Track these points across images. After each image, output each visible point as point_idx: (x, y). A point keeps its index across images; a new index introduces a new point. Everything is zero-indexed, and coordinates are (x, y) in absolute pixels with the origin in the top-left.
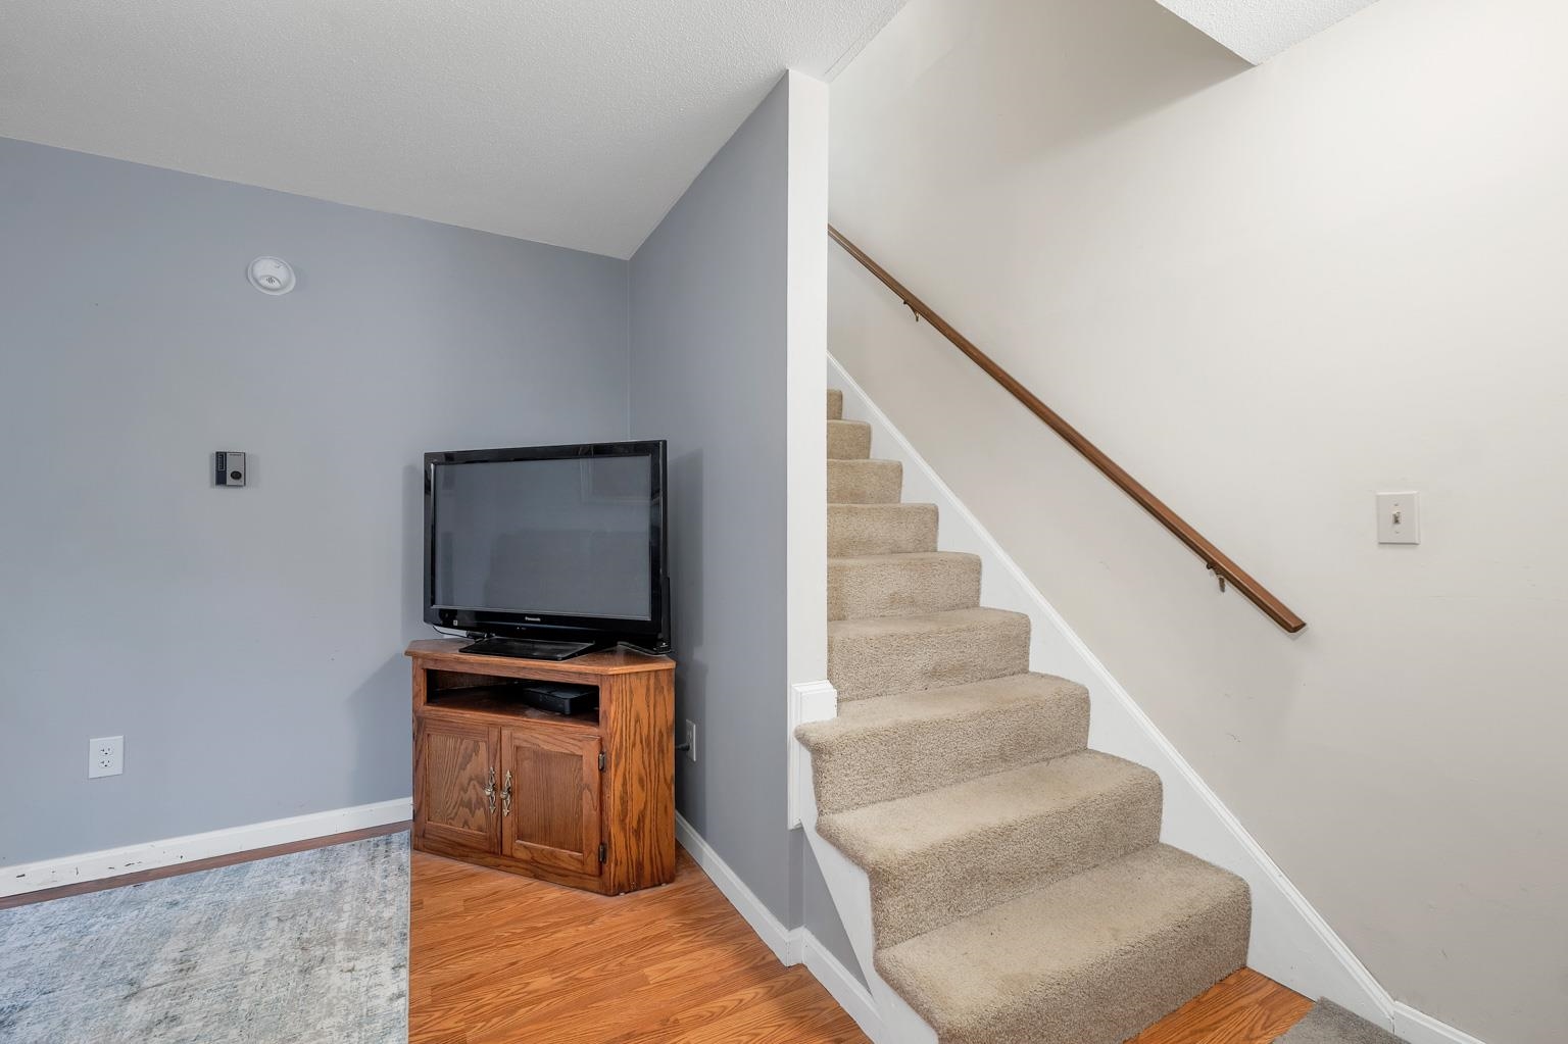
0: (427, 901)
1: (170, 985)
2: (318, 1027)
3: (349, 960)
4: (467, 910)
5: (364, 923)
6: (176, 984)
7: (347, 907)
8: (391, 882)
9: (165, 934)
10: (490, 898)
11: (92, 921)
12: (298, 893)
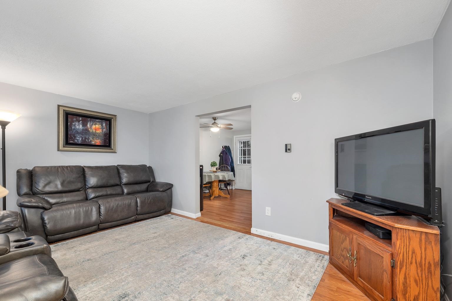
0: (326, 281)
1: (266, 266)
2: (285, 297)
3: (299, 284)
4: (337, 291)
5: (307, 276)
6: (267, 267)
7: (305, 270)
8: (319, 269)
9: (270, 254)
10: (346, 292)
11: (262, 245)
12: (297, 259)
